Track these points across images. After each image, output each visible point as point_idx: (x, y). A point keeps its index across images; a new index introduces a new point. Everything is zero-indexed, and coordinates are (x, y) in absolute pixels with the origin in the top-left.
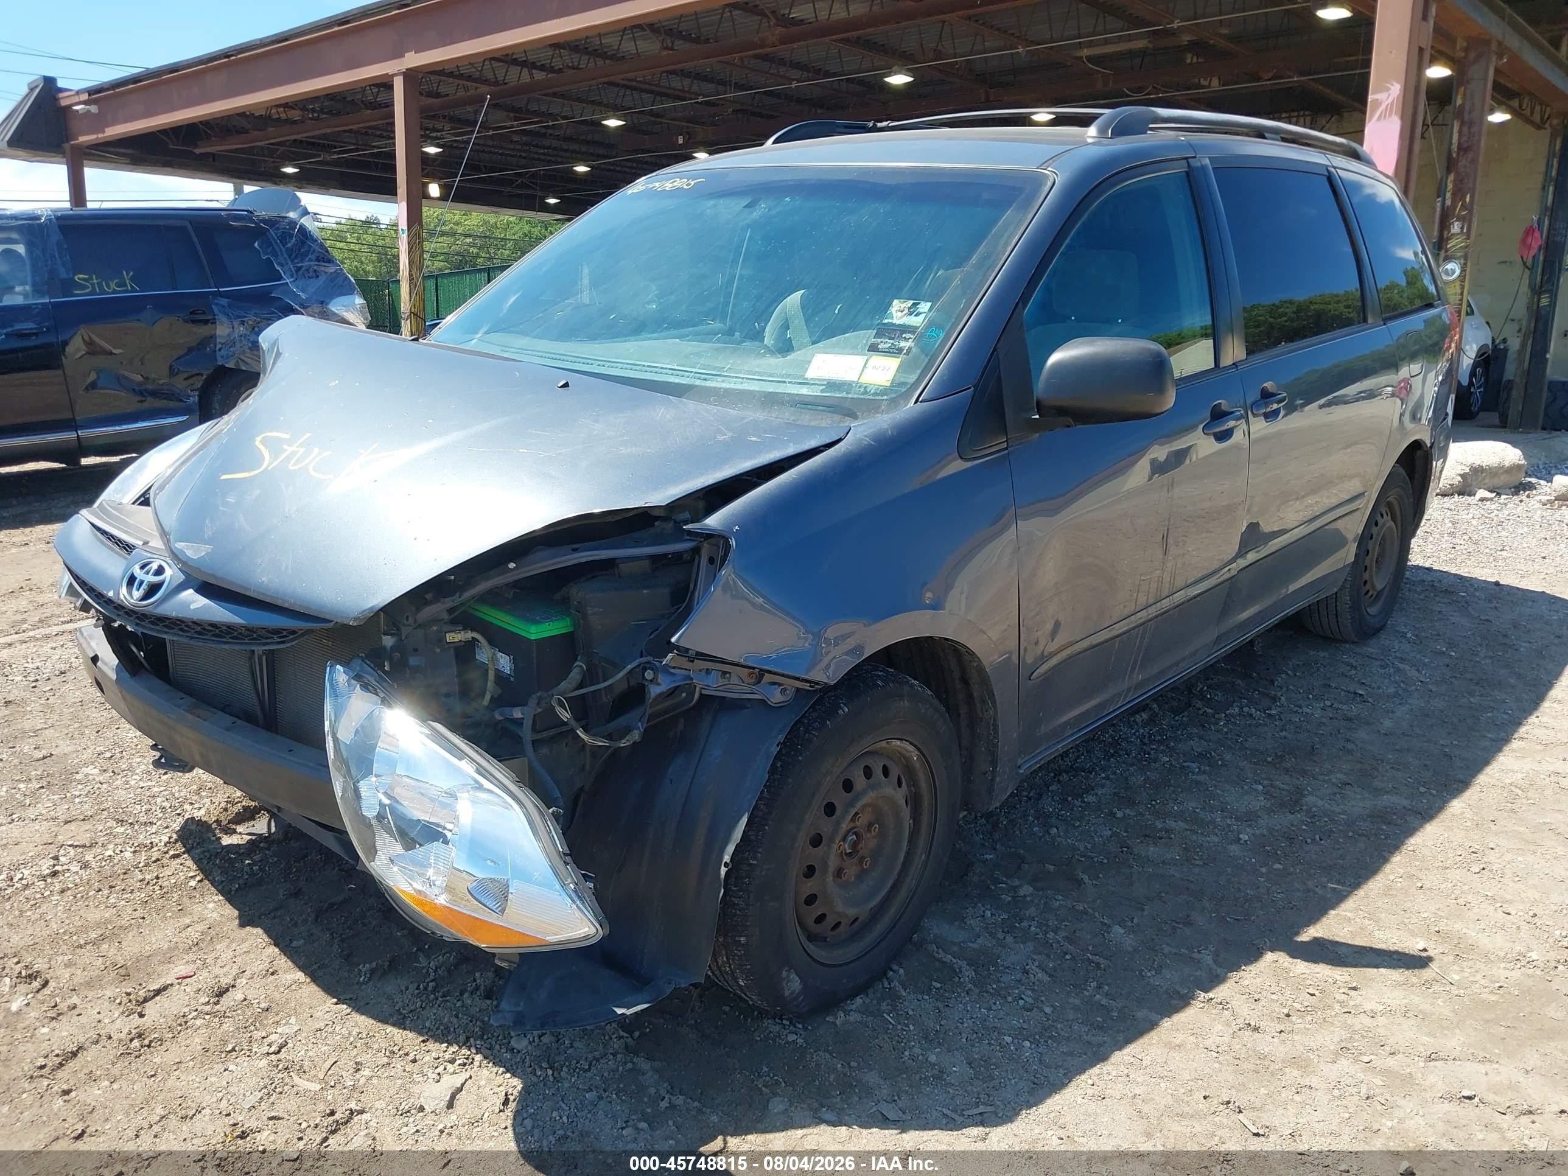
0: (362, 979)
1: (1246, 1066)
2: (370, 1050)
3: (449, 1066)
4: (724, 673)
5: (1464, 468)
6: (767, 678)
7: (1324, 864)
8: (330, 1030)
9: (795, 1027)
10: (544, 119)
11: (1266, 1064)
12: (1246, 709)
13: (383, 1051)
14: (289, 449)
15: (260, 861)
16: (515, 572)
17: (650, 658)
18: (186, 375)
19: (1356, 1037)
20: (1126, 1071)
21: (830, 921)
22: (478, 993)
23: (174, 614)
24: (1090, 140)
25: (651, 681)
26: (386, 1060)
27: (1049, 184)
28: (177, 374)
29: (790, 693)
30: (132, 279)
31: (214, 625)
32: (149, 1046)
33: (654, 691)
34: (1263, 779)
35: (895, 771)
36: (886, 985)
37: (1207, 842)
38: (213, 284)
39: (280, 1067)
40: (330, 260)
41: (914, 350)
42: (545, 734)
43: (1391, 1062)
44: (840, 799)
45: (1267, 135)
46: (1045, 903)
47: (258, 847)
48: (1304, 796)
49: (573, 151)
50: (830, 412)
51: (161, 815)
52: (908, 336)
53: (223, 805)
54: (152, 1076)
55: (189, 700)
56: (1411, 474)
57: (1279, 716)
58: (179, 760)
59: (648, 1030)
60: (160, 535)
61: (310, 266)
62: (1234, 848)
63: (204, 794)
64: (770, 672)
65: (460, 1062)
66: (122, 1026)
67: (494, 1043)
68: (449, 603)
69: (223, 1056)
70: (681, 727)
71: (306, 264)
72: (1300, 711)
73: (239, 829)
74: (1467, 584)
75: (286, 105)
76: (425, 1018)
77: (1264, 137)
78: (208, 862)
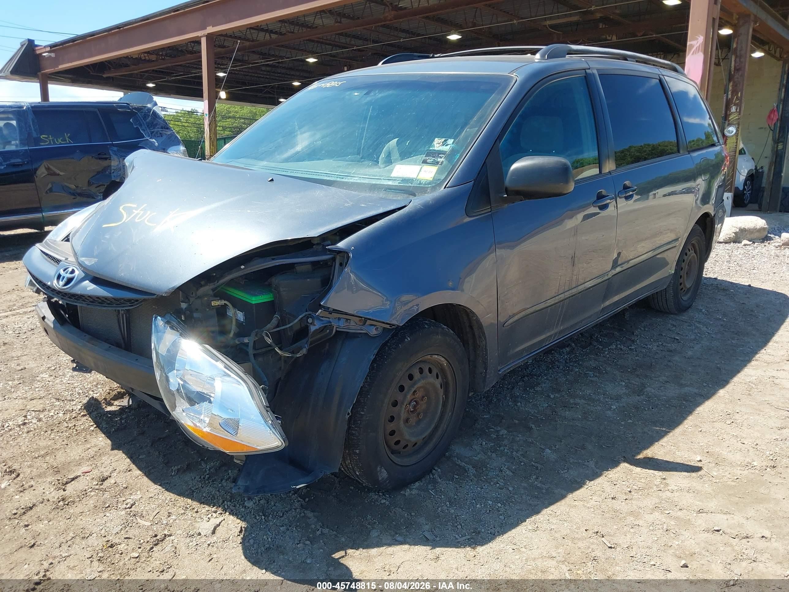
0: (173, 474)
1: (607, 515)
2: (176, 507)
3: (214, 514)
4: (347, 320)
5: (736, 229)
6: (369, 322)
7: (653, 420)
8: (157, 497)
9: (385, 496)
10: (276, 58)
11: (618, 514)
12: (619, 346)
13: (182, 507)
14: (136, 212)
15: (125, 418)
16: (244, 270)
17: (310, 312)
18: (96, 185)
19: (663, 502)
20: (548, 518)
21: (402, 444)
22: (230, 480)
23: (79, 293)
24: (536, 61)
25: (311, 323)
26: (183, 511)
27: (514, 81)
28: (92, 184)
29: (380, 330)
30: (69, 137)
31: (98, 298)
32: (68, 505)
33: (313, 328)
34: (625, 379)
35: (435, 371)
36: (431, 477)
37: (596, 410)
38: (109, 140)
39: (131, 514)
40: (168, 128)
41: (444, 163)
42: (260, 351)
43: (680, 513)
44: (407, 383)
45: (628, 59)
46: (512, 438)
47: (124, 411)
48: (645, 387)
49: (293, 75)
50: (402, 193)
51: (78, 396)
52: (441, 156)
53: (108, 391)
54: (69, 518)
55: (88, 336)
56: (704, 230)
57: (636, 349)
58: (85, 367)
59: (313, 498)
60: (74, 255)
61: (158, 131)
62: (609, 413)
63: (99, 386)
64: (370, 319)
65: (220, 512)
66: (54, 495)
67: (236, 503)
68: (212, 286)
69: (104, 509)
70: (327, 347)
71: (156, 130)
72: (646, 347)
73: (116, 403)
74: (734, 286)
75: (148, 52)
76: (203, 492)
77: (627, 60)
78: (100, 418)
